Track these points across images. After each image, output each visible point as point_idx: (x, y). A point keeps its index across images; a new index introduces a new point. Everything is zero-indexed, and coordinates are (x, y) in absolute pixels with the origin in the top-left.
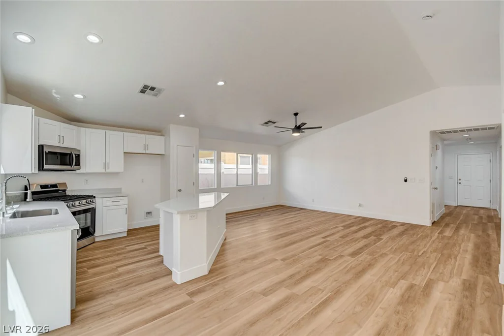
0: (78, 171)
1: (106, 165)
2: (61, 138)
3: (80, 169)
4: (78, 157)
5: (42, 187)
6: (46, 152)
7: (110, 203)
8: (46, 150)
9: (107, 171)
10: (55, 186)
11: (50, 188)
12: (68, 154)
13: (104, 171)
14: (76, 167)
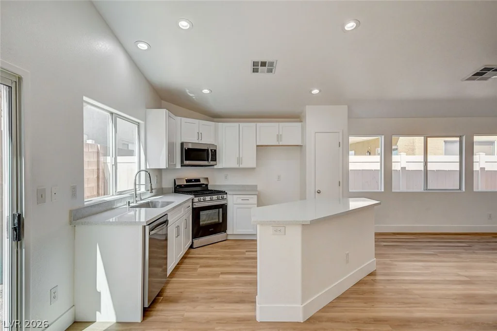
0: (215, 167)
1: (239, 160)
2: (200, 134)
3: (216, 165)
4: (214, 153)
5: (188, 181)
6: (185, 149)
7: (240, 201)
8: (186, 147)
9: (241, 166)
10: (198, 180)
11: (193, 182)
12: (206, 149)
13: (237, 166)
14: (212, 163)
